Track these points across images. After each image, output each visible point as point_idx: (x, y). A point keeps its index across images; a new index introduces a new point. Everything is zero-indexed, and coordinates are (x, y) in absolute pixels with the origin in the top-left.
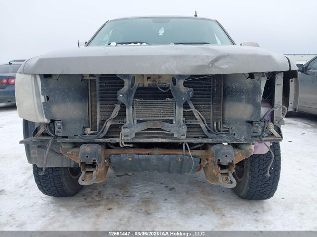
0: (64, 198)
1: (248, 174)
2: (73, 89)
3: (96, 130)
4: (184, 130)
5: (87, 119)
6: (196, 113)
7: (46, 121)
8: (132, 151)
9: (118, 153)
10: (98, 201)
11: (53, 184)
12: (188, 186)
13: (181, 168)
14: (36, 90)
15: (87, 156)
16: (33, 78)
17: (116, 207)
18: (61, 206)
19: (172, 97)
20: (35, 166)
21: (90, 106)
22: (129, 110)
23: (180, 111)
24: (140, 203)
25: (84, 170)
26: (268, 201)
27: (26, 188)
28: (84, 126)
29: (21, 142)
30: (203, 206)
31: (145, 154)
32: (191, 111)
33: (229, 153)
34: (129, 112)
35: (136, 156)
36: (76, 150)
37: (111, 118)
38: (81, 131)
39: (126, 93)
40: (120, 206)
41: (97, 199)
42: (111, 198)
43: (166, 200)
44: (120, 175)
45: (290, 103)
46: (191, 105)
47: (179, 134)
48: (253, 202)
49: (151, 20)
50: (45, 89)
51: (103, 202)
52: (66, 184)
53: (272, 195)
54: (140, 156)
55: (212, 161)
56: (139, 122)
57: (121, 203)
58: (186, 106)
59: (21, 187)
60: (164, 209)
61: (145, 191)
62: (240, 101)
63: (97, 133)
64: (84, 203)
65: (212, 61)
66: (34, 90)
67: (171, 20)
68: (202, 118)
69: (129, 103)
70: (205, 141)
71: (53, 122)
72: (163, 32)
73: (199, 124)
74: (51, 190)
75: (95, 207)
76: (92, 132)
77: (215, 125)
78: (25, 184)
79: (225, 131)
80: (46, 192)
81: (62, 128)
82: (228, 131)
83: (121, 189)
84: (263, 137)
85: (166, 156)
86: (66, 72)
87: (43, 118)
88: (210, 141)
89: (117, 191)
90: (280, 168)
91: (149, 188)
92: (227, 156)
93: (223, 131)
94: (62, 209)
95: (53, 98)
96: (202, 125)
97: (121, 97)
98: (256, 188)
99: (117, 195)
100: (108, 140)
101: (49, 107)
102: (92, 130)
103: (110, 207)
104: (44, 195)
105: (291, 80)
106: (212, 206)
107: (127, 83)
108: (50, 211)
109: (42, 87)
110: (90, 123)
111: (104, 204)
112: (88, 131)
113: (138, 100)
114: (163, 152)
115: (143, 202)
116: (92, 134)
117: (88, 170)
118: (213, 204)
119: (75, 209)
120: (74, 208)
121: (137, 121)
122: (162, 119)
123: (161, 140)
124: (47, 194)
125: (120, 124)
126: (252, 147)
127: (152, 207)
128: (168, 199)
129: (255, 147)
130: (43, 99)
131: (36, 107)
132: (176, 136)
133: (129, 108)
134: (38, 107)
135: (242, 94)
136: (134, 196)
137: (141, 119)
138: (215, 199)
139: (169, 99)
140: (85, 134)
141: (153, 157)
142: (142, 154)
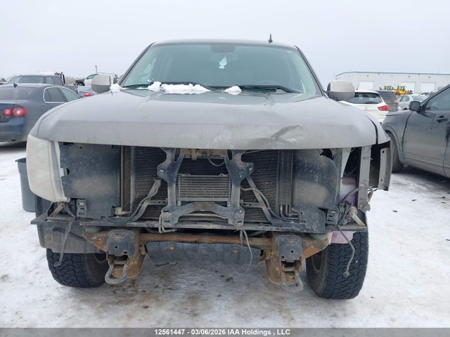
0: (86, 290)
1: (326, 267)
2: (100, 159)
3: (129, 210)
4: (242, 214)
5: (118, 196)
6: (258, 194)
7: (65, 199)
8: (175, 238)
9: (156, 239)
10: (132, 295)
11: (72, 273)
12: (251, 275)
13: (238, 259)
14: (53, 161)
15: (116, 247)
16: (50, 145)
17: (153, 305)
18: (83, 301)
19: (226, 172)
20: (49, 251)
21: (122, 177)
22: (171, 189)
23: (236, 191)
24: (185, 300)
25: (112, 263)
26: (352, 300)
27: (37, 273)
28: (114, 205)
29: (33, 223)
30: (266, 306)
31: (191, 243)
32: (252, 191)
33: (295, 248)
34: (171, 191)
35: (180, 245)
36: (103, 234)
37: (148, 197)
38: (109, 212)
39: (169, 168)
40: (160, 303)
41: (130, 291)
42: (148, 292)
43: (219, 296)
44: (159, 264)
45: (380, 180)
46: (251, 183)
47: (234, 219)
48: (332, 301)
49: (210, 46)
50: (65, 159)
51: (137, 297)
52: (89, 273)
53: (357, 294)
54: (184, 244)
55: (275, 256)
56: (184, 203)
57: (160, 298)
58: (244, 183)
59: (30, 271)
60: (216, 308)
61: (194, 282)
62: (312, 180)
63: (131, 214)
64: (112, 298)
65: (277, 133)
66: (51, 161)
67: (237, 47)
68: (264, 200)
69: (171, 179)
70: (268, 228)
71: (74, 200)
72: (225, 64)
73: (260, 207)
74: (69, 281)
75: (127, 304)
76: (123, 213)
77: (281, 209)
78: (35, 268)
79: (294, 216)
80: (63, 282)
81: (85, 208)
82: (297, 216)
83: (162, 278)
84: (342, 225)
85: (219, 245)
86: (91, 142)
87: (62, 196)
88: (274, 229)
89: (157, 280)
90: (366, 261)
91: (199, 278)
92: (292, 252)
93: (291, 217)
94: (84, 306)
95: (74, 171)
96: (264, 209)
97: (161, 173)
98: (335, 285)
99: (157, 286)
100: (144, 225)
101: (70, 182)
102: (123, 210)
103: (146, 304)
104: (60, 285)
105: (382, 150)
106: (279, 305)
107: (169, 155)
108: (68, 308)
109: (61, 157)
110: (122, 201)
111: (138, 299)
112: (119, 211)
113: (183, 175)
114: (214, 240)
115: (189, 298)
116: (123, 216)
117: (117, 262)
118: (280, 303)
119: (100, 307)
120: (99, 304)
121: (182, 202)
122: (214, 200)
123: (211, 226)
124: (64, 284)
125: (160, 204)
126: (330, 235)
127: (200, 305)
128: (222, 294)
129: (334, 236)
130: (62, 172)
131: (54, 183)
132: (230, 222)
133: (171, 186)
134: (56, 181)
135: (314, 172)
136: (178, 288)
137: (187, 199)
138: (283, 295)
139: (224, 175)
140: (115, 215)
141: (201, 246)
142: (187, 242)
